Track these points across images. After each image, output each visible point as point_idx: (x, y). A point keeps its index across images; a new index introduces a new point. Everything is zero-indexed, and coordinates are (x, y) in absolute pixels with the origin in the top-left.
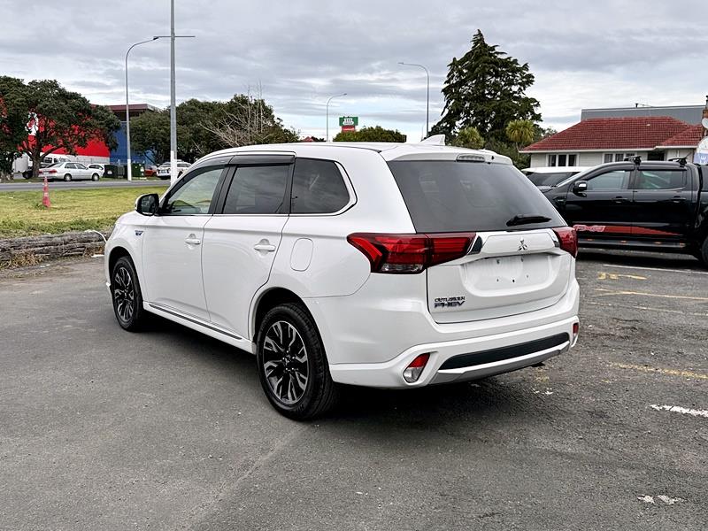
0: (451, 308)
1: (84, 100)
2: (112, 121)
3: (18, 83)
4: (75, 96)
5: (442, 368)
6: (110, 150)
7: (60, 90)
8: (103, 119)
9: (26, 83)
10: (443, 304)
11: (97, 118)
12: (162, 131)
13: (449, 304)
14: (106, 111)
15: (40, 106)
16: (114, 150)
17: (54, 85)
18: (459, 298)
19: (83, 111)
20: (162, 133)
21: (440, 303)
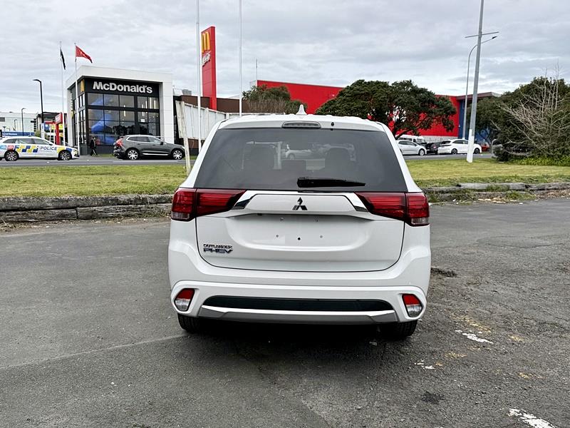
0: (218, 254)
1: (430, 93)
2: (450, 108)
3: (385, 85)
4: (423, 91)
5: (205, 303)
6: (448, 131)
7: (412, 87)
8: (443, 106)
9: (390, 84)
10: (211, 250)
11: (438, 106)
12: (495, 113)
13: (217, 251)
14: (446, 101)
15: (396, 100)
16: (450, 131)
17: (409, 84)
18: (226, 247)
19: (429, 102)
20: (494, 115)
21: (208, 248)
